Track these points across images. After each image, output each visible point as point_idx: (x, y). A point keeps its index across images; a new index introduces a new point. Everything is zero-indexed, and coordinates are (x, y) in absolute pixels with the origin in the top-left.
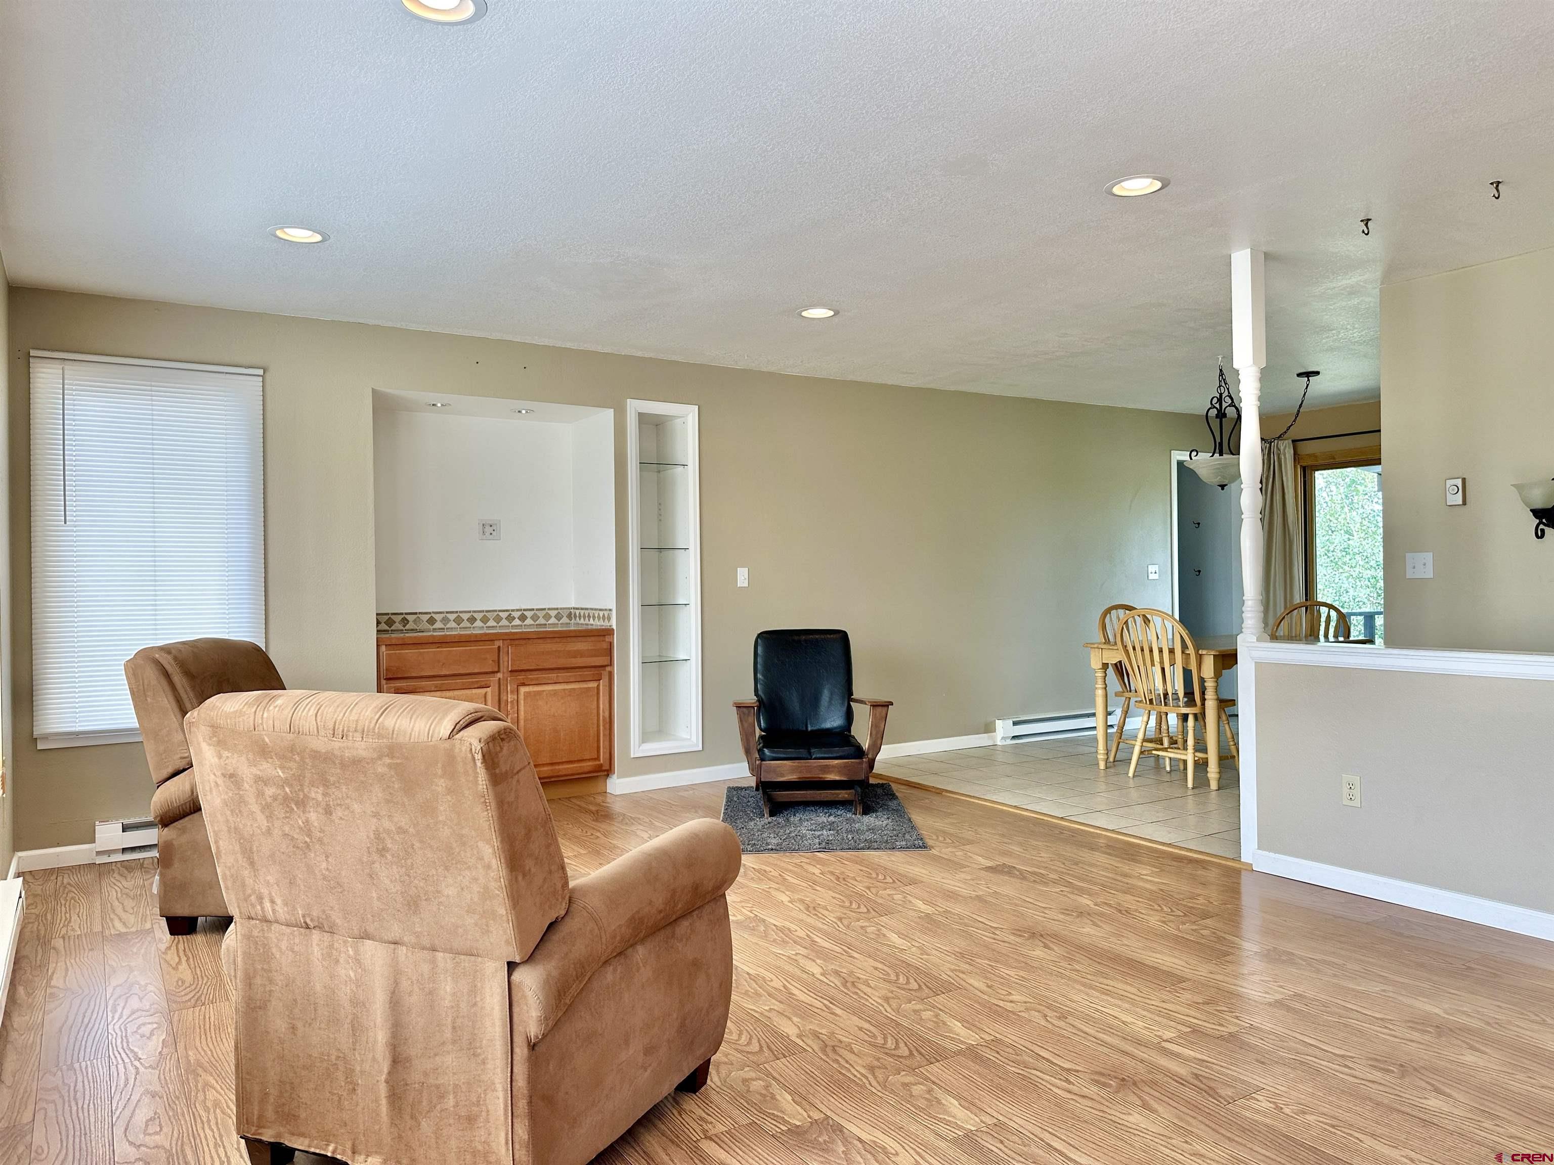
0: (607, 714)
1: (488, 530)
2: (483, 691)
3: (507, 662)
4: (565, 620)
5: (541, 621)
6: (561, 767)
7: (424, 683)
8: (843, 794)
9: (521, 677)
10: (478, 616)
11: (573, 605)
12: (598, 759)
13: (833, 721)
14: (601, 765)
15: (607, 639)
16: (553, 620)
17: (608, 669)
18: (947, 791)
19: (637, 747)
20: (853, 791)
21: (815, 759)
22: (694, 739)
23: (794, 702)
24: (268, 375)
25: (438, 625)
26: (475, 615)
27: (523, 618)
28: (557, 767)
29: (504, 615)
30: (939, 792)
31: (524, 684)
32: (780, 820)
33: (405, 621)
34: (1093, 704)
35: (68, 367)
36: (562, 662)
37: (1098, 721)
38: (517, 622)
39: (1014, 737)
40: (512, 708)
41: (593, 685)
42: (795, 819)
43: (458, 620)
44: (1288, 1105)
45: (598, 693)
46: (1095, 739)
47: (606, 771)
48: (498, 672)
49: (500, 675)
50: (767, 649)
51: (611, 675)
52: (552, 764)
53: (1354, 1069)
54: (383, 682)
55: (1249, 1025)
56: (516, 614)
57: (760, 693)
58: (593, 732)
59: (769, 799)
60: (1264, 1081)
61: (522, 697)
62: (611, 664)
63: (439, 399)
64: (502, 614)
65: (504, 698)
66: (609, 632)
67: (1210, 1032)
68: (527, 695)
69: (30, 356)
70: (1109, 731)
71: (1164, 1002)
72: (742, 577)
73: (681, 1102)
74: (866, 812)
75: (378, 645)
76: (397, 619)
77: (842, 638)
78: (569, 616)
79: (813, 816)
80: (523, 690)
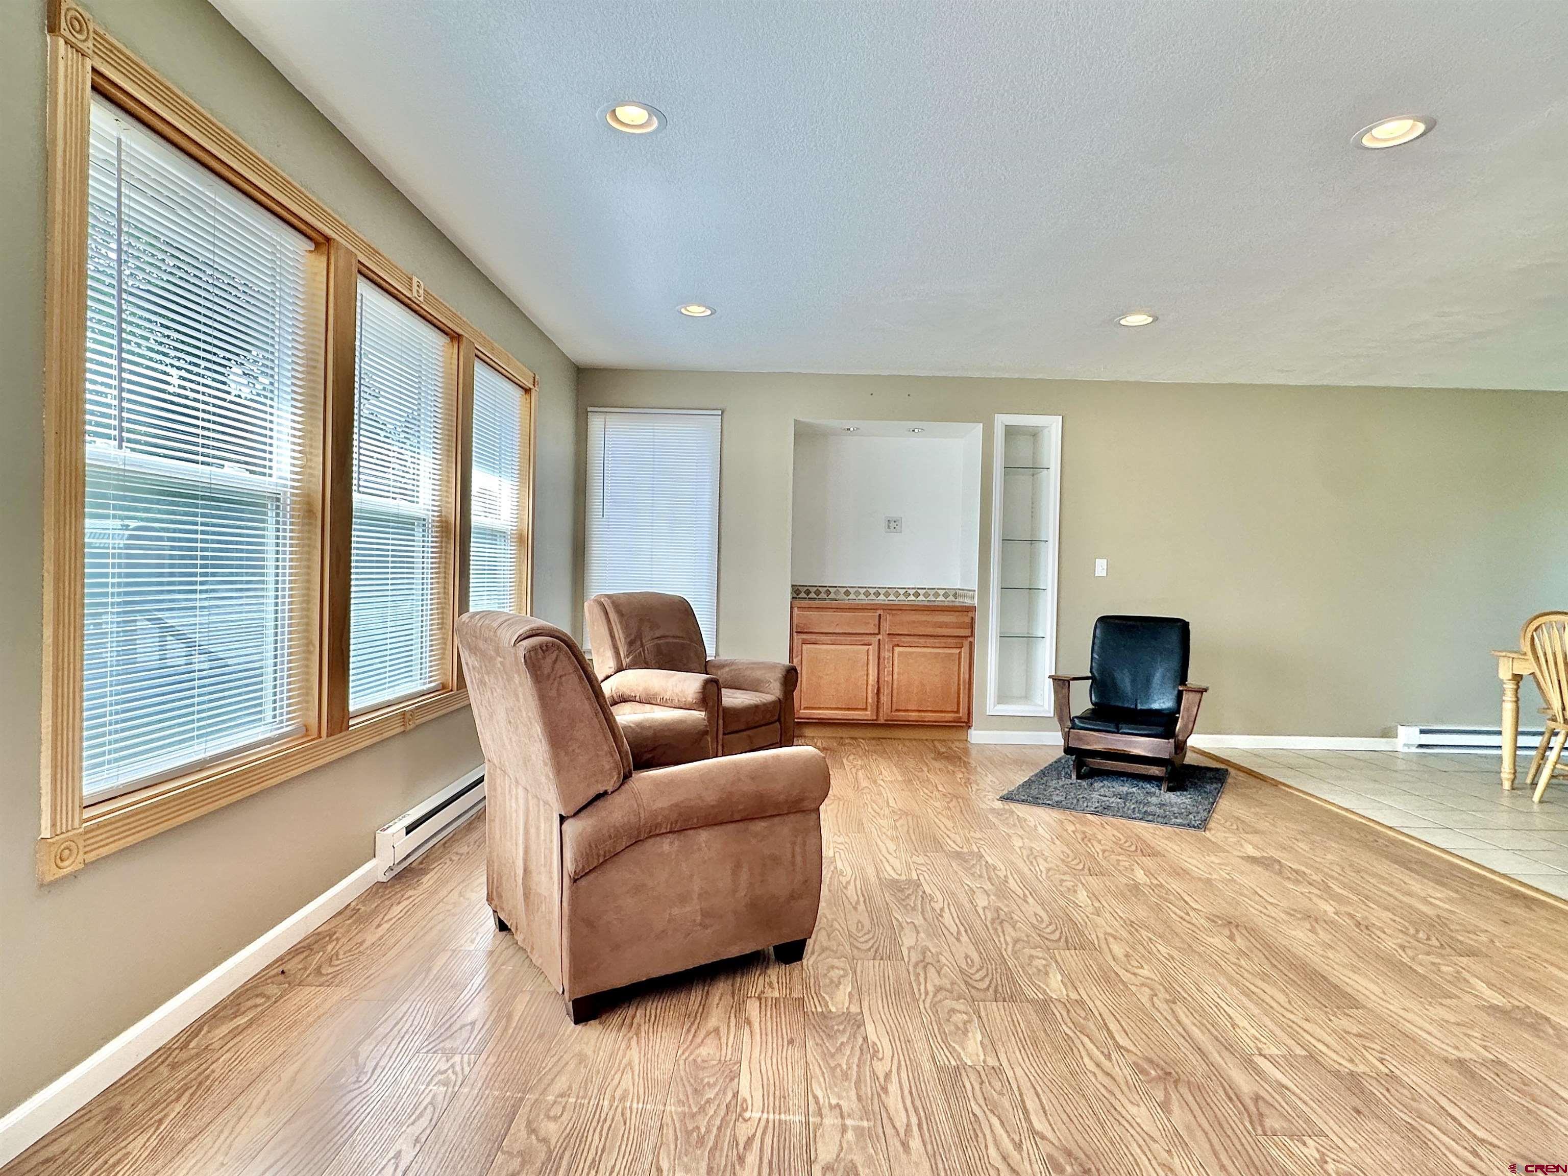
0: (967, 676)
1: (892, 525)
2: (866, 647)
3: (886, 627)
4: (951, 598)
5: (932, 598)
6: (926, 714)
7: (823, 638)
8: (1155, 771)
9: (896, 640)
10: (882, 591)
11: (958, 587)
12: (958, 712)
13: (1162, 702)
14: (960, 718)
15: (970, 614)
16: (941, 598)
17: (970, 639)
18: (1284, 785)
19: (992, 706)
20: (1164, 769)
21: (1122, 733)
22: (1046, 707)
23: (1125, 681)
24: (725, 414)
25: (852, 596)
26: (880, 590)
27: (917, 595)
28: (923, 714)
29: (902, 592)
30: (1275, 784)
31: (898, 645)
32: (1084, 783)
33: (828, 593)
34: (1500, 721)
35: (608, 416)
36: (930, 631)
37: (1506, 740)
38: (912, 598)
39: (1421, 746)
40: (888, 663)
41: (957, 651)
42: (1097, 785)
43: (867, 594)
44: (1338, 1162)
45: (960, 658)
46: (1500, 758)
47: (966, 724)
48: (879, 633)
49: (880, 637)
50: (1104, 632)
51: (971, 645)
52: (919, 711)
53: (1482, 1159)
54: (795, 634)
55: (1387, 1071)
56: (912, 592)
57: (1094, 670)
58: (954, 689)
59: (1079, 765)
60: (1336, 1128)
61: (896, 655)
62: (972, 635)
63: (852, 424)
64: (900, 591)
65: (882, 655)
66: (972, 609)
67: (1327, 1062)
68: (900, 654)
69: (587, 412)
70: (1518, 753)
71: (1307, 1020)
72: (1101, 569)
73: (771, 967)
74: (1170, 789)
75: (791, 607)
76: (823, 590)
77: (1182, 628)
78: (955, 595)
79: (1116, 786)
80: (897, 649)
